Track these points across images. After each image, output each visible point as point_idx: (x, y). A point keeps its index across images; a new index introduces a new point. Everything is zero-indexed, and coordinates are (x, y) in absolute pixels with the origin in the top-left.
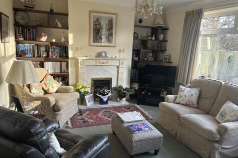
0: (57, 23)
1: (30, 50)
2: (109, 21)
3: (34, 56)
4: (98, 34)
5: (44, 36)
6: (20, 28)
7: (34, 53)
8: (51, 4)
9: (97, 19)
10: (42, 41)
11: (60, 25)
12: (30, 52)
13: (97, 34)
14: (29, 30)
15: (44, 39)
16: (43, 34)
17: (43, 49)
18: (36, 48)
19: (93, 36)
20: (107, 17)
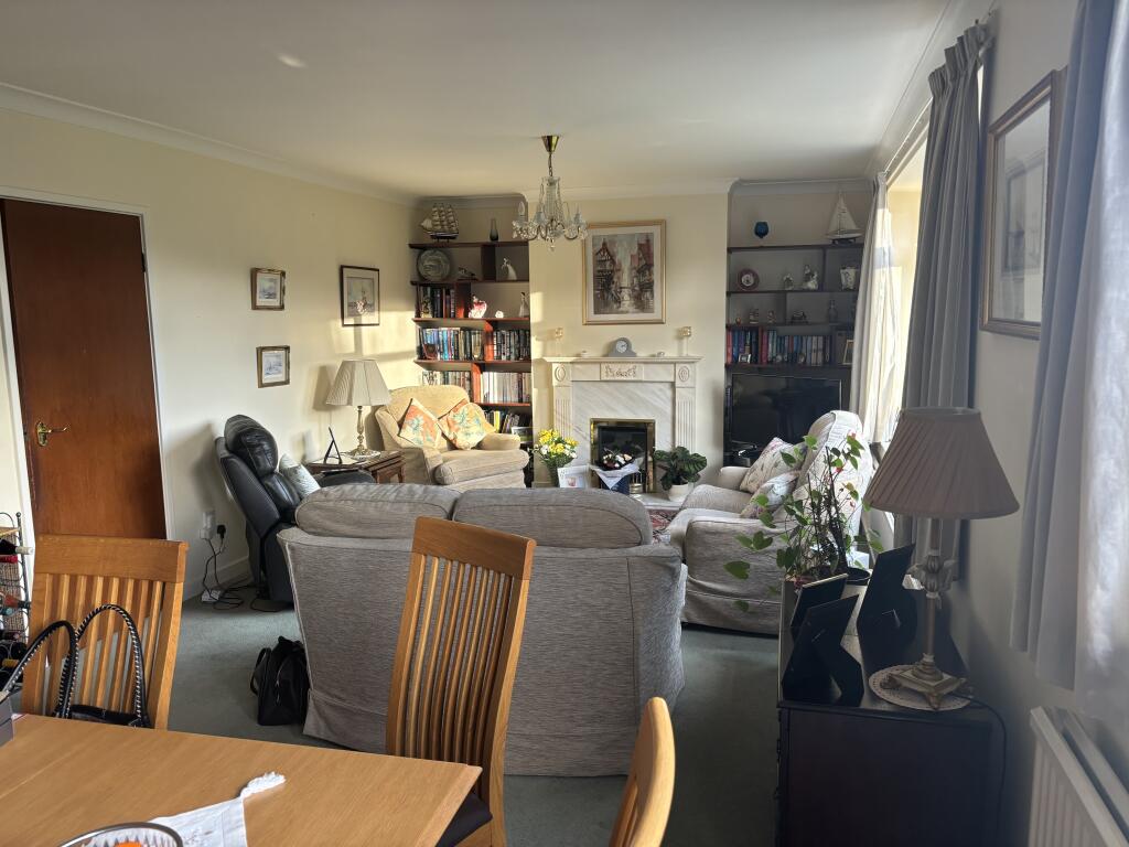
0: (507, 268)
1: (449, 341)
2: (640, 246)
3: (457, 357)
4: (608, 290)
5: (479, 304)
6: (429, 289)
7: (457, 351)
8: (493, 221)
9: (604, 244)
10: (472, 319)
11: (512, 273)
12: (449, 348)
13: (605, 289)
14: (448, 293)
15: (478, 313)
16: (475, 300)
17: (476, 338)
18: (461, 335)
19: (595, 295)
20: (633, 235)
